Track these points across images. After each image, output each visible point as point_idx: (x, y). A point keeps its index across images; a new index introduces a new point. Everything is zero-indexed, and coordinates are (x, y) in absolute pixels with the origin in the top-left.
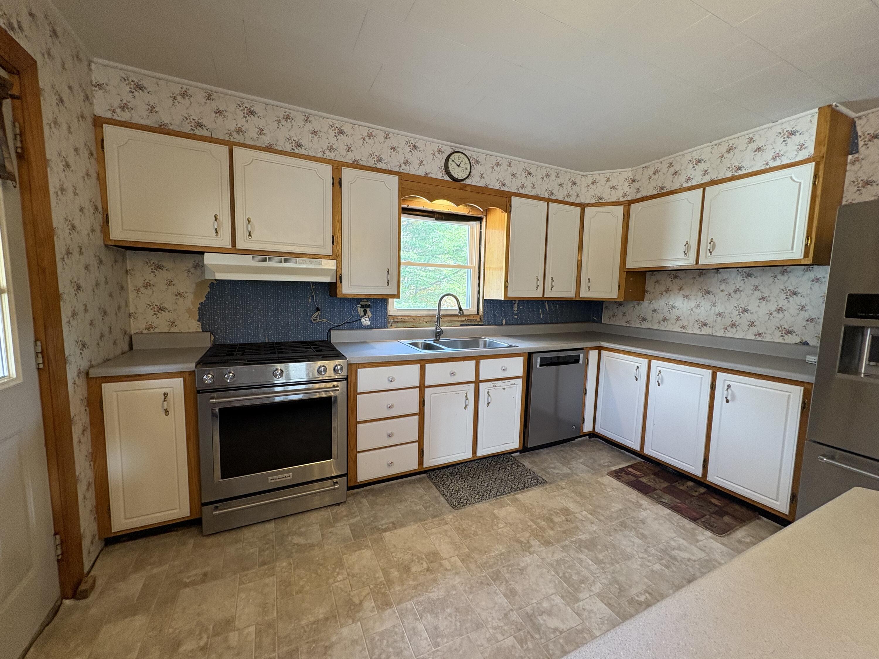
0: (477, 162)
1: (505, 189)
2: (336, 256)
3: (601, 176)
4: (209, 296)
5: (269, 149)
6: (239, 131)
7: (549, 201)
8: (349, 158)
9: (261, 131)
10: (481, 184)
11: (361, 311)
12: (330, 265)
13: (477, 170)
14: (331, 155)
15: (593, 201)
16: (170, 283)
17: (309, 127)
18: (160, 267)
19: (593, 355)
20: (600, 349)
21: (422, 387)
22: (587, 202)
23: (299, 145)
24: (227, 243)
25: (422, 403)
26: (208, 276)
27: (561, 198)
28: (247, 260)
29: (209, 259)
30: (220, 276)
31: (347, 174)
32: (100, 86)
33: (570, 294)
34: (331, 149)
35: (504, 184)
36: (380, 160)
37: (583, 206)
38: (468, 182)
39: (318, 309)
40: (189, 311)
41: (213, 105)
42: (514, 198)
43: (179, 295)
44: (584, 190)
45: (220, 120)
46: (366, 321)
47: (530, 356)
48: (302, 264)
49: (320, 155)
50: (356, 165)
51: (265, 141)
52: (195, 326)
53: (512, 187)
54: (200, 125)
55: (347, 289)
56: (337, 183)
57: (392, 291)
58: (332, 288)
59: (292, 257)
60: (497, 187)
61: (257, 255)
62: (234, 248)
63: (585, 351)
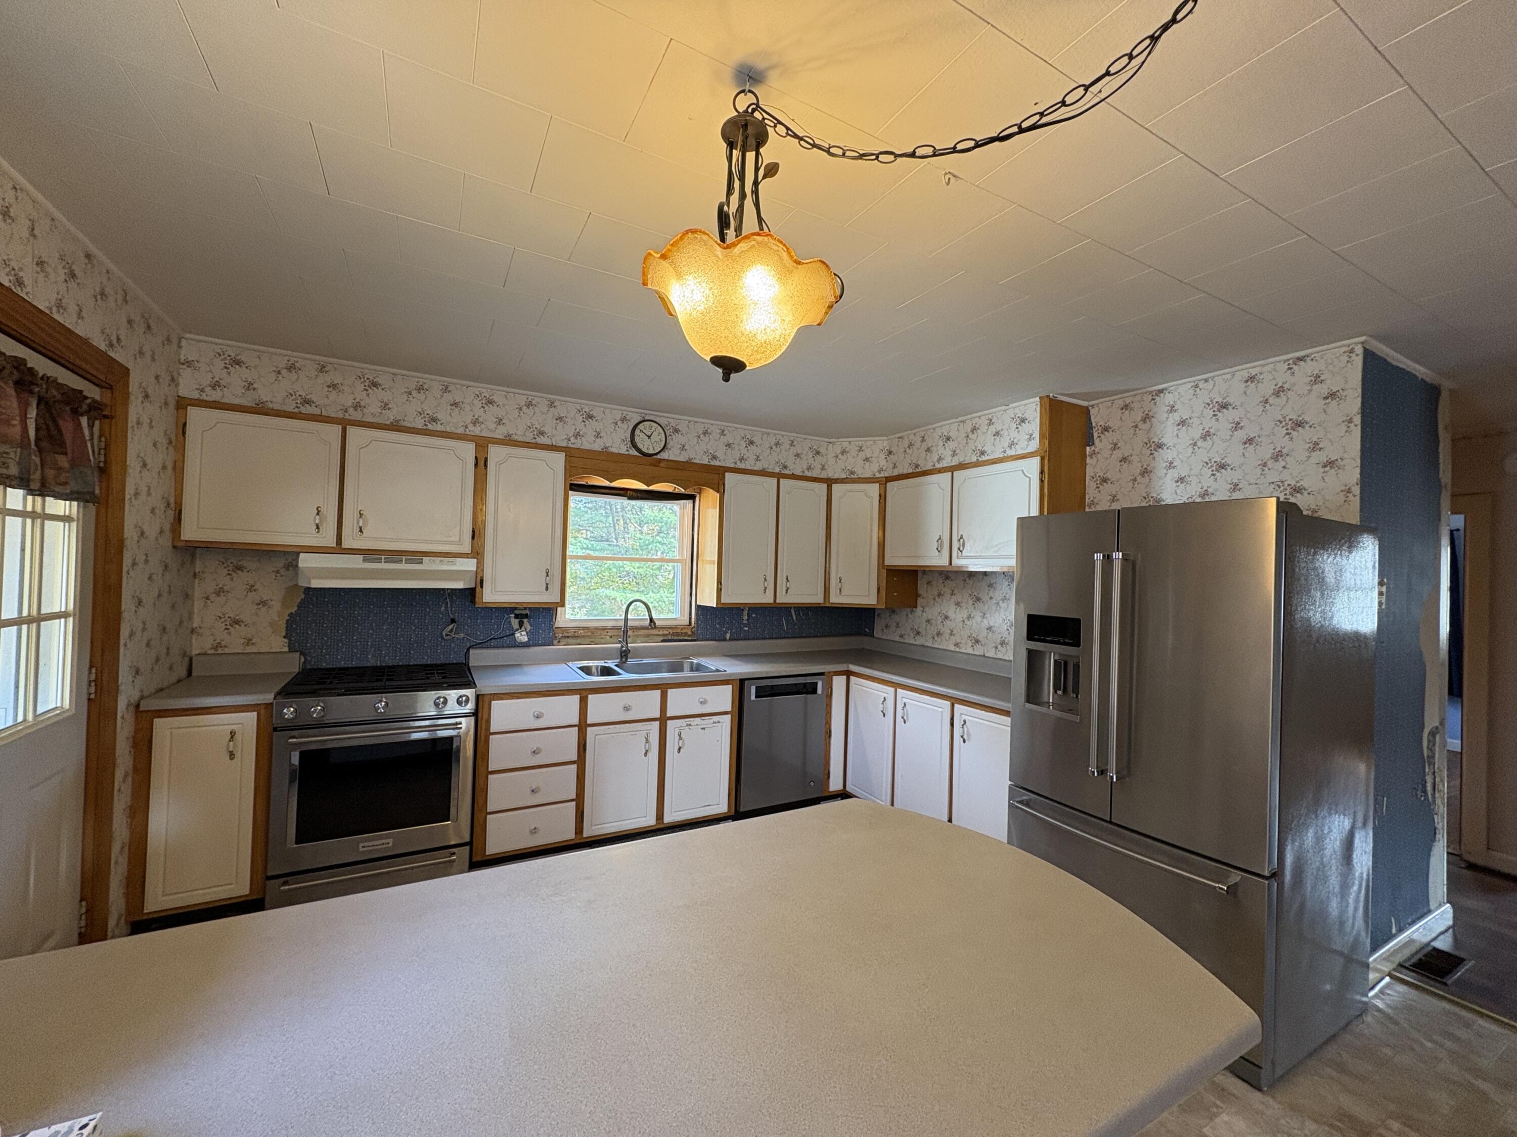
0: (676, 431)
1: (717, 463)
2: (477, 553)
3: (851, 444)
4: (302, 605)
5: (396, 427)
6: (357, 406)
7: (779, 476)
8: (500, 433)
9: (385, 406)
10: (682, 458)
11: (515, 623)
12: (470, 565)
13: (676, 441)
14: (476, 431)
15: (843, 476)
16: (251, 588)
17: (448, 397)
18: (240, 568)
19: (839, 682)
20: (848, 674)
21: (583, 726)
22: (836, 476)
23: (434, 420)
24: (330, 541)
25: (582, 747)
26: (303, 583)
27: (798, 472)
28: (356, 562)
29: (306, 561)
30: (316, 584)
31: (495, 453)
32: (189, 363)
33: (817, 598)
34: (475, 422)
35: (715, 458)
36: (542, 433)
37: (830, 482)
38: (664, 456)
39: (453, 621)
40: (272, 624)
41: (327, 378)
42: (726, 474)
43: (263, 603)
44: (832, 461)
45: (333, 395)
46: (521, 637)
47: (741, 684)
48: (429, 564)
49: (460, 430)
50: (509, 441)
51: (390, 416)
52: (279, 644)
53: (726, 459)
54: (307, 402)
55: (490, 596)
56: (481, 464)
57: (552, 597)
58: (470, 594)
59: (417, 556)
60: (705, 461)
61: (370, 554)
62: (339, 548)
63: (827, 677)
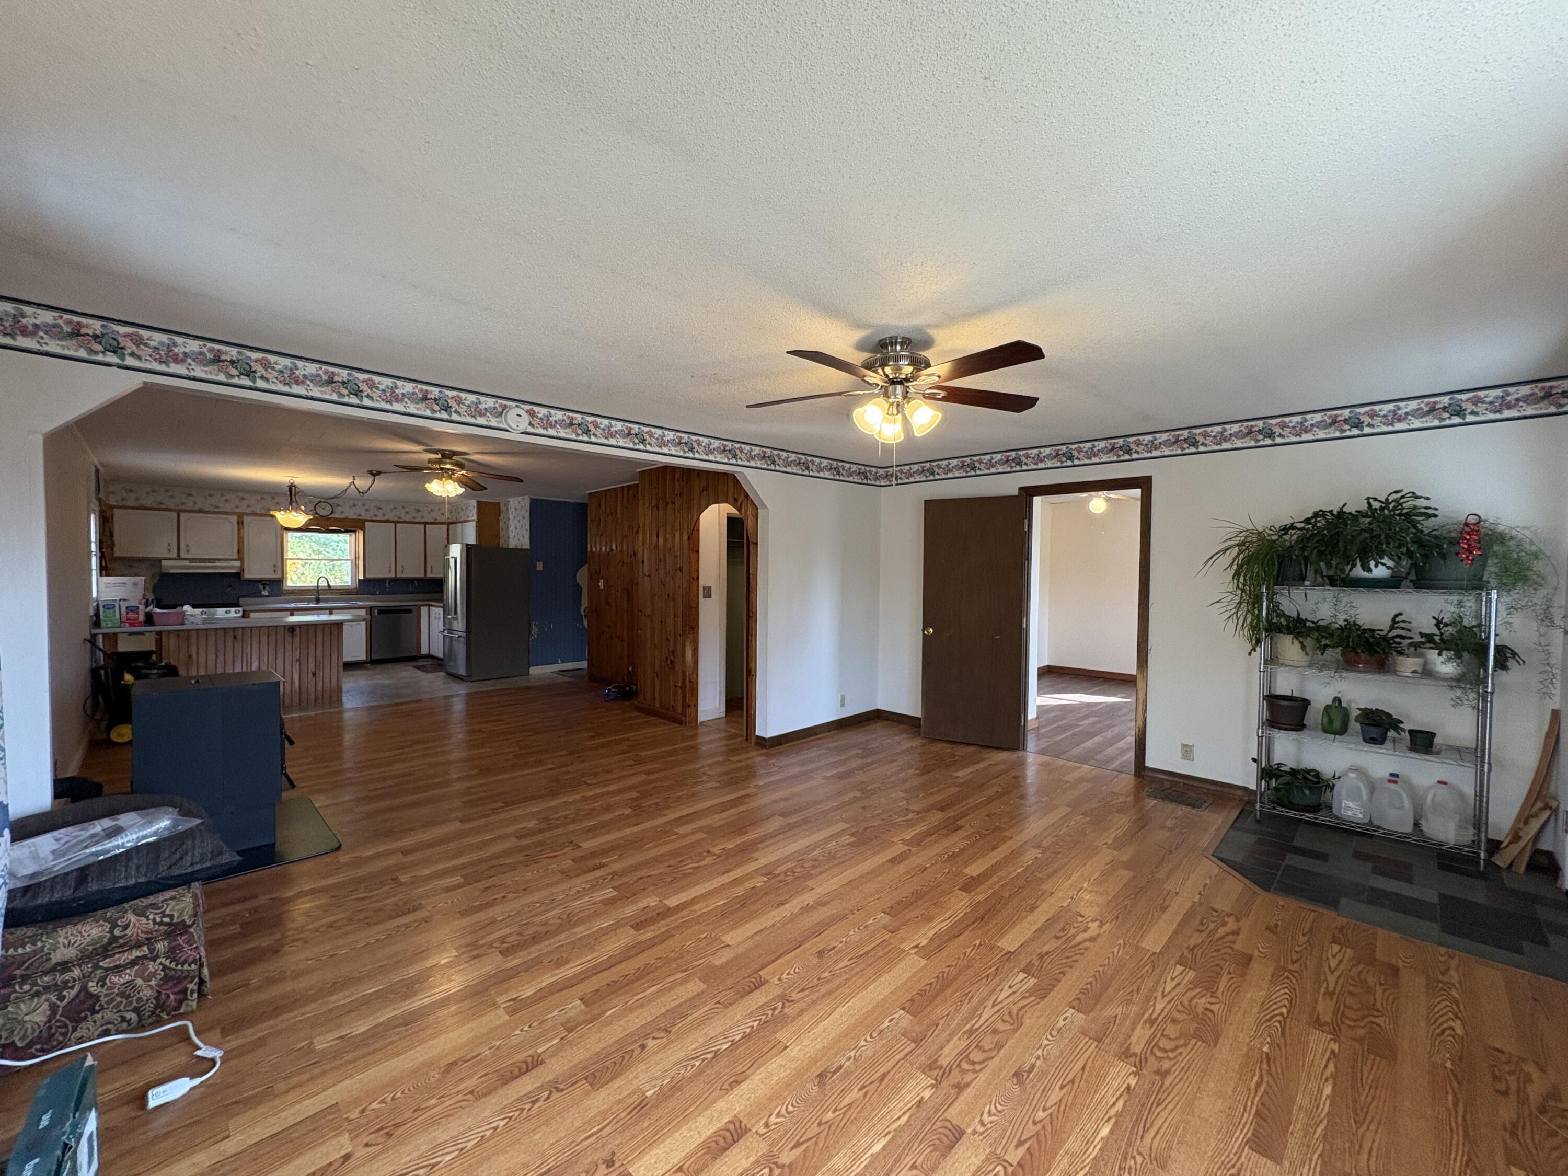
0: (338, 505)
1: (359, 518)
2: (241, 558)
4: (159, 580)
5: (200, 511)
6: (182, 506)
7: (396, 522)
8: (248, 511)
9: (194, 506)
10: (342, 516)
11: (261, 587)
12: (238, 563)
13: (337, 510)
14: (236, 510)
15: (432, 521)
17: (224, 498)
18: (131, 566)
19: (424, 610)
20: (429, 606)
22: (429, 521)
23: (217, 509)
24: (175, 555)
26: (165, 571)
27: (407, 520)
28: (187, 563)
29: (164, 563)
31: (246, 519)
32: (112, 493)
33: (422, 575)
34: (237, 507)
35: (360, 515)
37: (426, 524)
38: (332, 516)
39: (230, 586)
41: (170, 494)
42: (367, 523)
44: (427, 514)
45: (170, 503)
46: (265, 593)
47: (370, 610)
48: (218, 564)
49: (230, 512)
50: (253, 514)
51: (197, 507)
53: (365, 516)
54: (161, 503)
55: (247, 575)
56: (240, 523)
57: (278, 576)
58: (238, 575)
59: (214, 560)
60: (355, 517)
61: (192, 560)
62: (179, 558)
63: (419, 607)
